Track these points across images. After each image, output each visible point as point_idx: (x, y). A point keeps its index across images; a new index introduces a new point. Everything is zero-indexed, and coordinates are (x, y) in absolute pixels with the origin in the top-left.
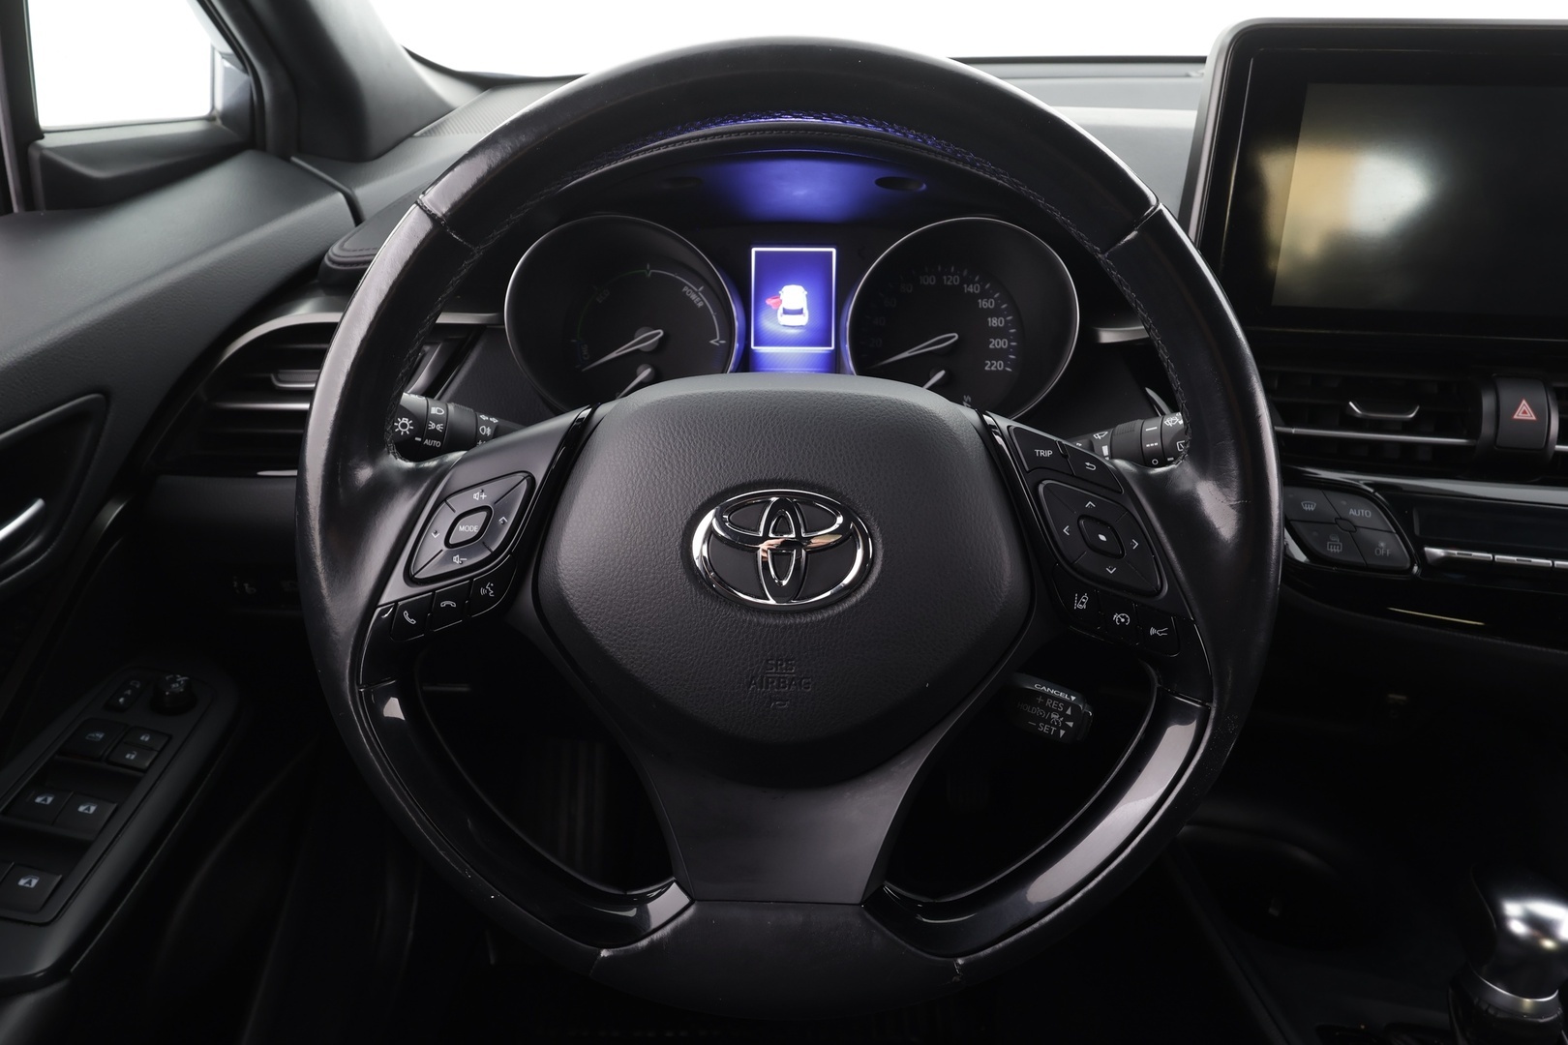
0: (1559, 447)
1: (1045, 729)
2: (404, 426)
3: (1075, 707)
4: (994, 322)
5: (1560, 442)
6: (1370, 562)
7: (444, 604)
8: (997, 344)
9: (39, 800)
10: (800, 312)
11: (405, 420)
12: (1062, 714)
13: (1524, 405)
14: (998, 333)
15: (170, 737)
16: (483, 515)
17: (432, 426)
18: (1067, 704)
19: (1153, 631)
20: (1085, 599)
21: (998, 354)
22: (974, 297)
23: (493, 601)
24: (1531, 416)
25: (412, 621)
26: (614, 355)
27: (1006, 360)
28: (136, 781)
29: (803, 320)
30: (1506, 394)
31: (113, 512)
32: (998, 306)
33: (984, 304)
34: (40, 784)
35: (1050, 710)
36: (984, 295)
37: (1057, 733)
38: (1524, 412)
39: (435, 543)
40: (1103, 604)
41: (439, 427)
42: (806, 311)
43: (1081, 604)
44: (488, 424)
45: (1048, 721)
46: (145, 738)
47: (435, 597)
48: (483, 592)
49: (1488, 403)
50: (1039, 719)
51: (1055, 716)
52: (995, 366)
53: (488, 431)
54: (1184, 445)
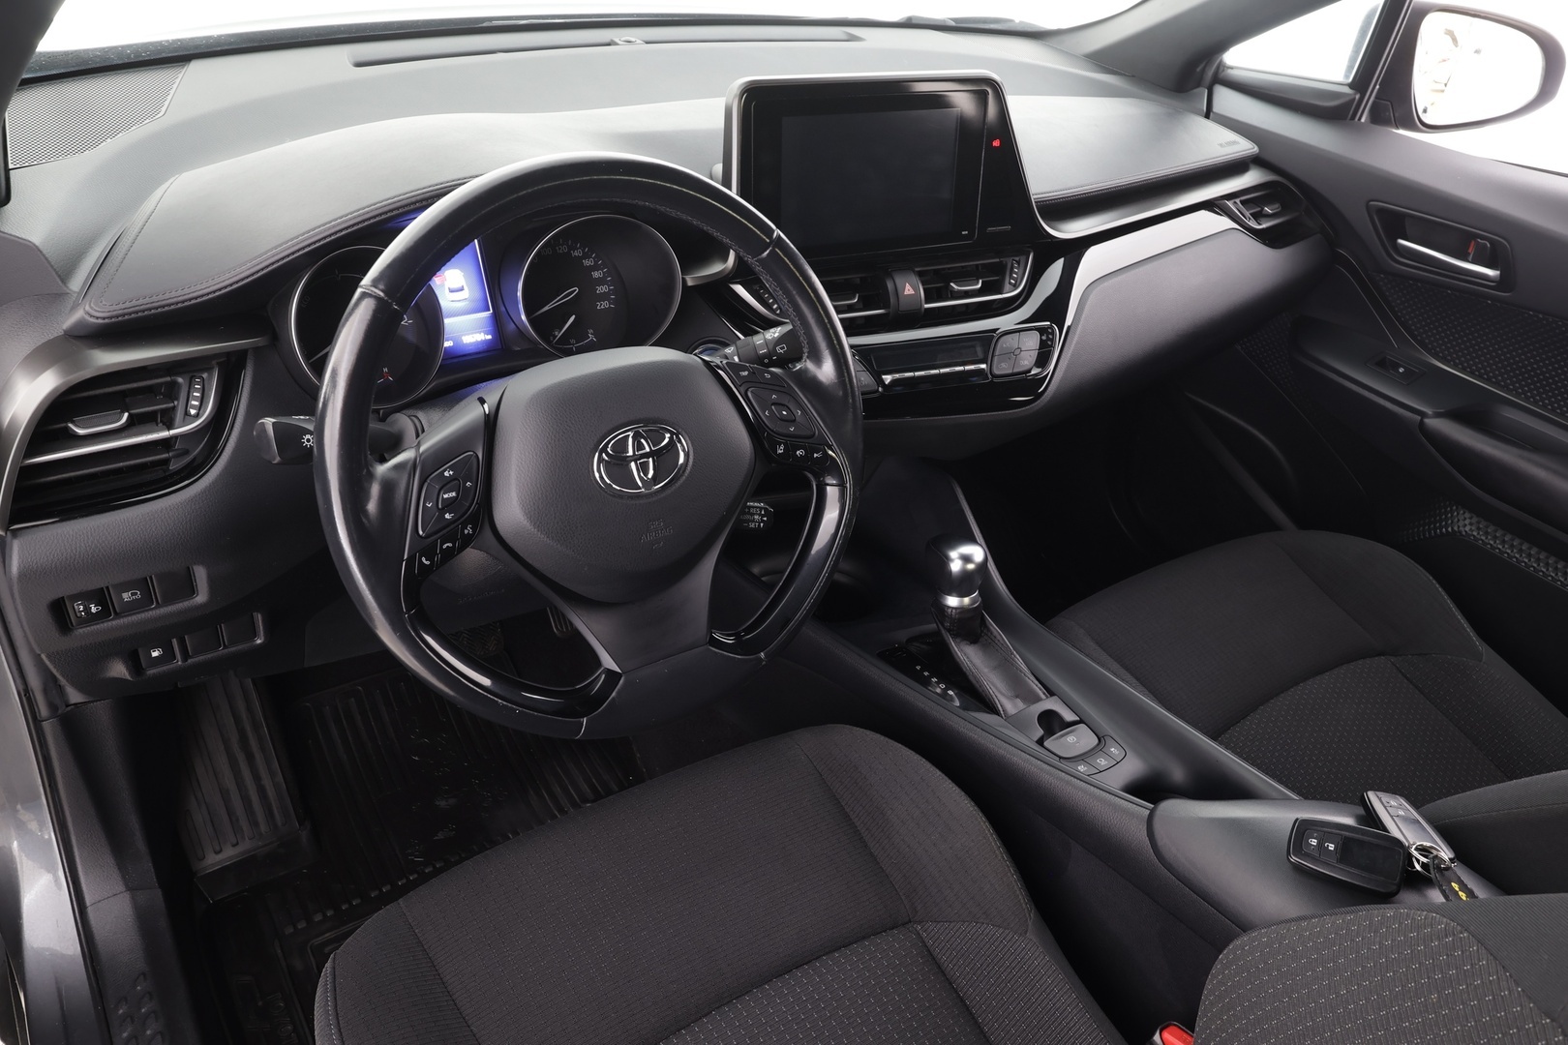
1: (752, 525)
2: (308, 441)
3: (766, 509)
4: (596, 274)
7: (445, 546)
8: (602, 289)
10: (462, 289)
11: (308, 436)
12: (760, 515)
13: (908, 286)
14: (601, 281)
18: (761, 508)
19: (815, 455)
20: (783, 448)
21: (604, 297)
22: (580, 259)
23: (472, 536)
24: (912, 292)
25: (427, 563)
27: (609, 300)
29: (465, 294)
30: (899, 280)
32: (596, 262)
33: (587, 263)
35: (753, 515)
36: (586, 256)
37: (759, 525)
38: (908, 290)
40: (791, 449)
42: (466, 288)
43: (780, 450)
45: (753, 521)
47: (438, 544)
48: (466, 532)
49: (890, 285)
50: (748, 521)
51: (756, 517)
52: (603, 305)
54: (782, 348)
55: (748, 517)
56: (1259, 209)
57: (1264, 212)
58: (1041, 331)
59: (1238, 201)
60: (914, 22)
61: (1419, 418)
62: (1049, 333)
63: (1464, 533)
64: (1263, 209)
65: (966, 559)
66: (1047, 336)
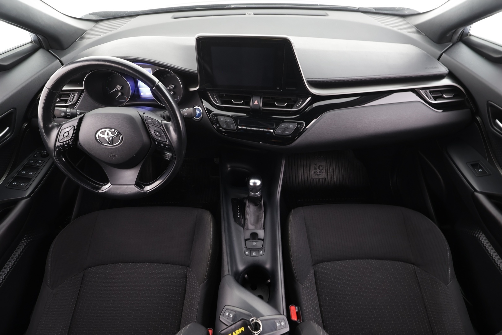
0: (262, 108)
1: (166, 159)
2: (63, 114)
5: (262, 107)
6: (230, 129)
7: (65, 146)
9: (23, 172)
13: (256, 101)
15: (44, 161)
16: (68, 132)
17: (68, 114)
18: (169, 155)
19: (167, 147)
20: (157, 142)
23: (73, 145)
24: (257, 103)
25: (61, 148)
26: (113, 91)
28: (39, 168)
30: (254, 99)
31: (25, 125)
34: (23, 170)
35: (167, 156)
38: (256, 103)
39: (61, 136)
40: (159, 143)
41: (69, 114)
44: (78, 112)
46: (40, 162)
47: (64, 145)
48: (71, 144)
49: (251, 100)
51: (167, 157)
53: (79, 113)
54: (186, 114)
55: (165, 156)
56: (441, 95)
57: (443, 96)
58: (299, 124)
59: (428, 91)
60: (360, 10)
61: (473, 191)
62: (301, 125)
63: (478, 239)
64: (443, 95)
65: (255, 183)
66: (300, 126)
